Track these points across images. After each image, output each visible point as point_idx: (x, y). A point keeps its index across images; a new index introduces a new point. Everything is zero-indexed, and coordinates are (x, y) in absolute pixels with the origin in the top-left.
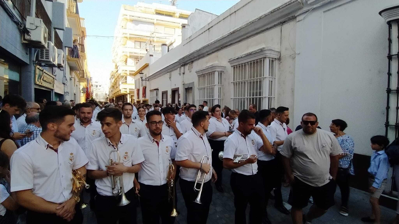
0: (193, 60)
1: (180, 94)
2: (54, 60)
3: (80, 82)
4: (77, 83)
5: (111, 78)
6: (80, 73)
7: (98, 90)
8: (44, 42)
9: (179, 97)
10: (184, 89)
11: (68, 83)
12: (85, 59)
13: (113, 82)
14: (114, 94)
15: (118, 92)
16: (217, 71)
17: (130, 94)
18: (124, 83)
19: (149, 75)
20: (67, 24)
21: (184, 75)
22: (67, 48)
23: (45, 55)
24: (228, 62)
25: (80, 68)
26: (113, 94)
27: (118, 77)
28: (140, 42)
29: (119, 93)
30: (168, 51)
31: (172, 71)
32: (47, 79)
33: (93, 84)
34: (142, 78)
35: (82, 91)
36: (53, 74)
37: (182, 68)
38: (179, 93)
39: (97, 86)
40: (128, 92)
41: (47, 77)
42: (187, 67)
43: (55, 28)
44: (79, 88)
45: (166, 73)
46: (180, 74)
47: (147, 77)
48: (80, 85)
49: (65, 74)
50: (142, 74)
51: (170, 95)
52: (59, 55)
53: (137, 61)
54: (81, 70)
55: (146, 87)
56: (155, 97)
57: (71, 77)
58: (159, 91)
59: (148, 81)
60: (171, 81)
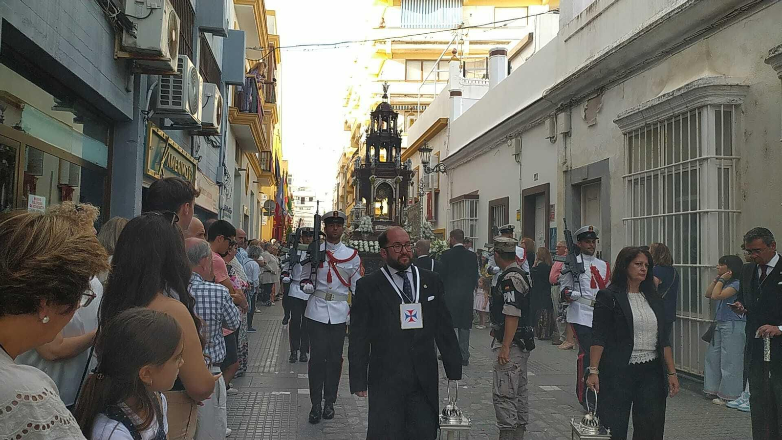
0: (601, 84)
1: (552, 206)
2: (194, 109)
3: (261, 186)
4: (252, 187)
5: (339, 174)
7: (305, 210)
8: (168, 53)
9: (549, 217)
10: (570, 186)
11: (230, 183)
12: (275, 120)
16: (711, 105)
19: (447, 155)
20: (232, 21)
21: (568, 140)
22: (230, 87)
23: (171, 95)
24: (767, 61)
25: (261, 141)
28: (422, 61)
30: (509, 73)
31: (526, 131)
32: (176, 165)
33: (294, 193)
34: (428, 163)
35: (264, 210)
36: (192, 155)
37: (562, 117)
38: (551, 203)
39: (303, 200)
41: (177, 159)
42: (579, 113)
43: (203, 30)
44: (258, 202)
45: (503, 139)
46: (553, 139)
47: (443, 161)
48: (260, 192)
49: (224, 156)
50: (428, 153)
51: (517, 210)
52: (207, 97)
53: (412, 117)
54: (264, 152)
55: (439, 192)
56: (465, 219)
57: (238, 168)
58: (478, 200)
59: (446, 173)
60: (520, 165)
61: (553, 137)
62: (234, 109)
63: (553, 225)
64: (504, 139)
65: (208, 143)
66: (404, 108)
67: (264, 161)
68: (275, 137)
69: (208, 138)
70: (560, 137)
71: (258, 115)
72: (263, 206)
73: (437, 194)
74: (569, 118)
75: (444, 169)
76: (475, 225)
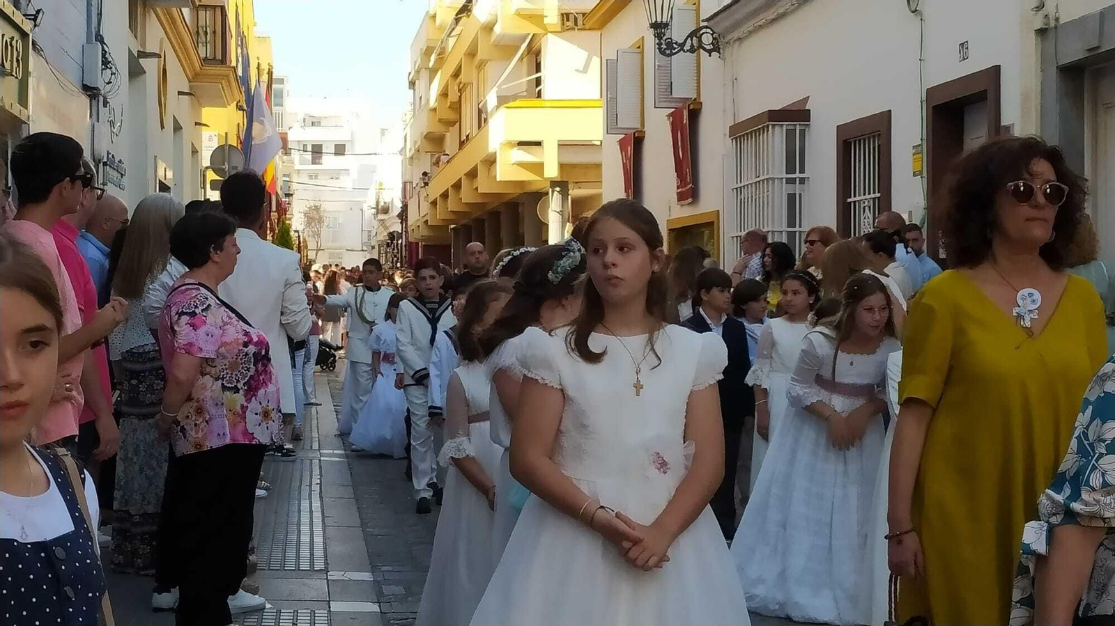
1: (1008, 128)
3: (201, 105)
4: (178, 107)
5: (418, 72)
6: (200, 31)
10: (1053, 71)
11: (119, 91)
13: (432, 103)
14: (445, 196)
15: (472, 174)
17: (561, 185)
18: (515, 97)
26: (434, 203)
27: (472, 53)
29: (483, 185)
34: (666, 25)
39: (317, 151)
40: (552, 171)
44: (195, 152)
47: (708, 20)
48: (196, 124)
49: (100, 14)
51: (914, 147)
54: (206, 7)
55: (700, 109)
56: (773, 179)
57: (138, 51)
58: (808, 125)
59: (719, 53)
60: (921, 20)
67: (206, 33)
72: (206, 162)
73: (695, 114)
75: (712, 43)
76: (800, 194)
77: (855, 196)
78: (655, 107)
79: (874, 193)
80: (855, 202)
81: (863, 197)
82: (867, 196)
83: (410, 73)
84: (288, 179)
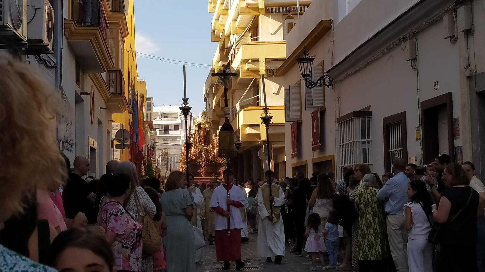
1: (457, 120)
2: (17, 24)
3: (112, 113)
4: (99, 114)
5: (208, 94)
6: (111, 81)
9: (453, 135)
10: (475, 95)
12: (125, 33)
21: (471, 39)
25: (106, 59)
31: (421, 30)
33: (155, 122)
34: (309, 75)
35: (116, 142)
37: (462, 11)
38: (455, 117)
39: (167, 129)
40: (264, 137)
44: (108, 133)
45: (395, 42)
46: (453, 39)
47: (326, 72)
48: (109, 121)
49: (61, 78)
50: (309, 63)
51: (416, 128)
52: (34, 10)
53: (290, 21)
54: (113, 71)
55: (325, 111)
56: (356, 141)
57: (80, 92)
58: (370, 118)
59: (332, 86)
60: (417, 72)
61: (454, 36)
62: (71, 22)
63: (458, 143)
64: (397, 42)
65: (40, 63)
66: (281, 11)
67: (113, 82)
68: (125, 52)
69: (40, 57)
70: (461, 37)
71: (100, 28)
72: (114, 137)
73: (323, 113)
74: (471, 12)
75: (329, 82)
76: (368, 148)
77: (392, 149)
78: (306, 110)
79: (400, 148)
80: (392, 152)
81: (395, 150)
82: (397, 149)
83: (205, 95)
84: (153, 141)
